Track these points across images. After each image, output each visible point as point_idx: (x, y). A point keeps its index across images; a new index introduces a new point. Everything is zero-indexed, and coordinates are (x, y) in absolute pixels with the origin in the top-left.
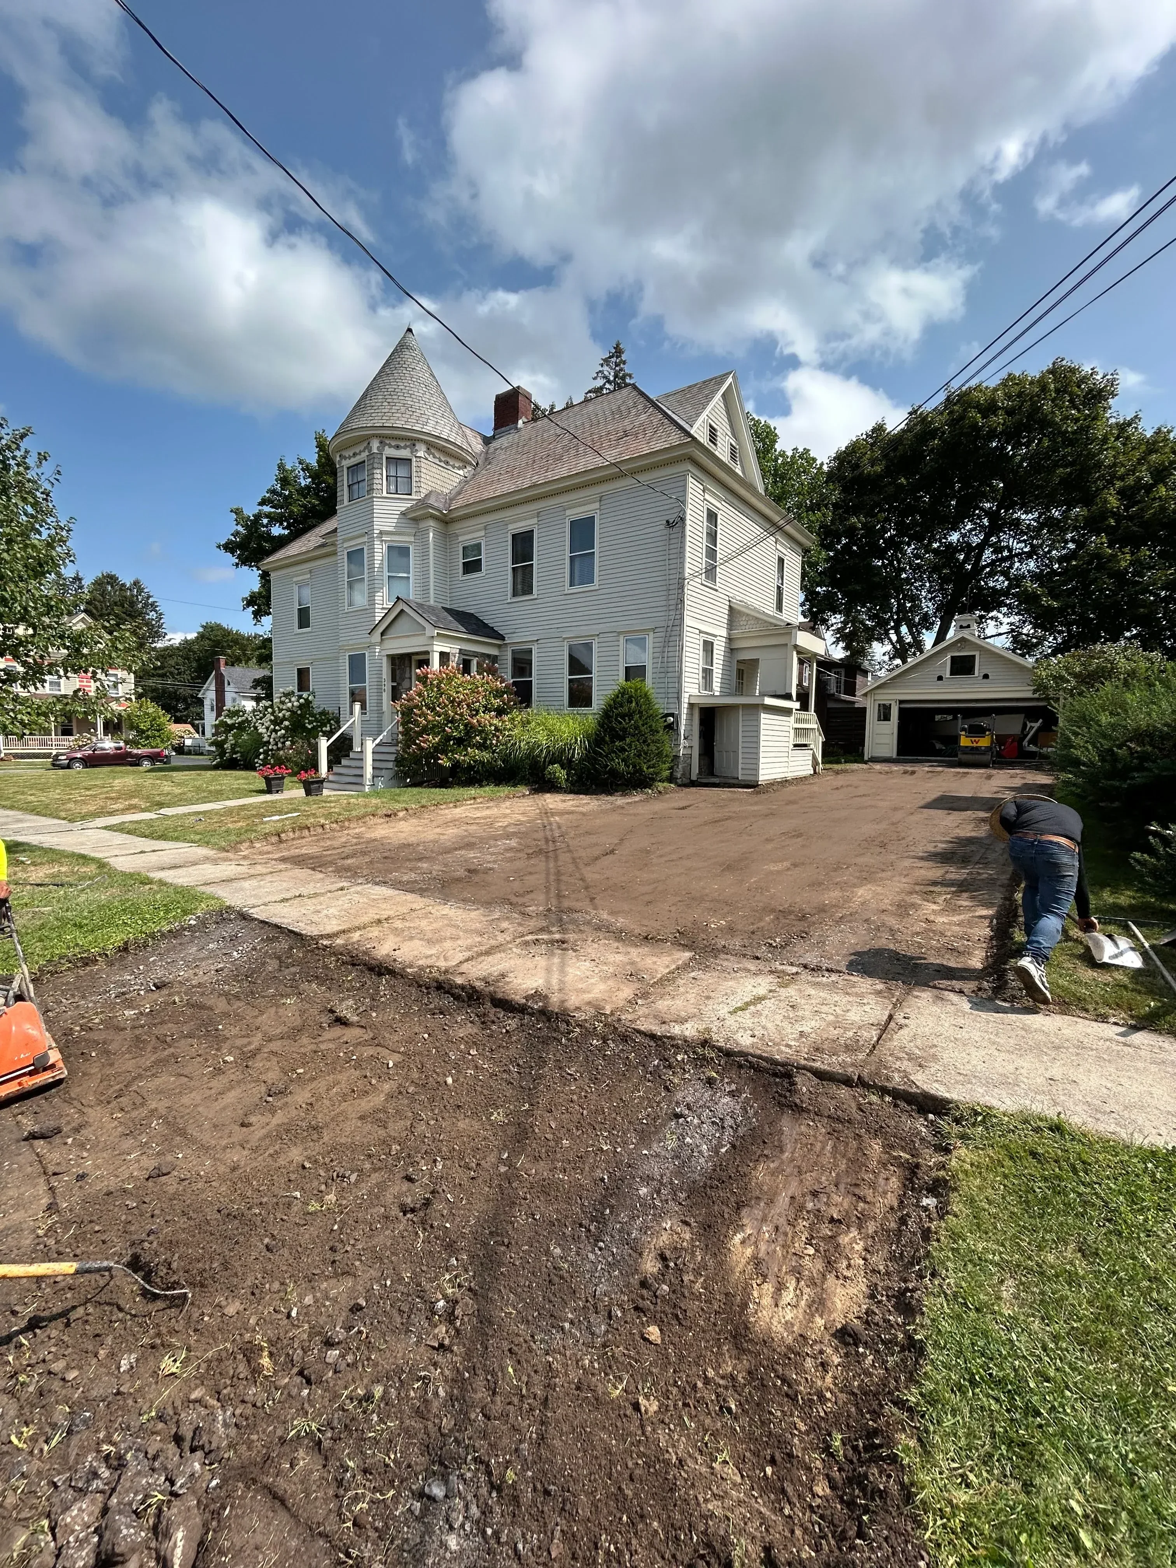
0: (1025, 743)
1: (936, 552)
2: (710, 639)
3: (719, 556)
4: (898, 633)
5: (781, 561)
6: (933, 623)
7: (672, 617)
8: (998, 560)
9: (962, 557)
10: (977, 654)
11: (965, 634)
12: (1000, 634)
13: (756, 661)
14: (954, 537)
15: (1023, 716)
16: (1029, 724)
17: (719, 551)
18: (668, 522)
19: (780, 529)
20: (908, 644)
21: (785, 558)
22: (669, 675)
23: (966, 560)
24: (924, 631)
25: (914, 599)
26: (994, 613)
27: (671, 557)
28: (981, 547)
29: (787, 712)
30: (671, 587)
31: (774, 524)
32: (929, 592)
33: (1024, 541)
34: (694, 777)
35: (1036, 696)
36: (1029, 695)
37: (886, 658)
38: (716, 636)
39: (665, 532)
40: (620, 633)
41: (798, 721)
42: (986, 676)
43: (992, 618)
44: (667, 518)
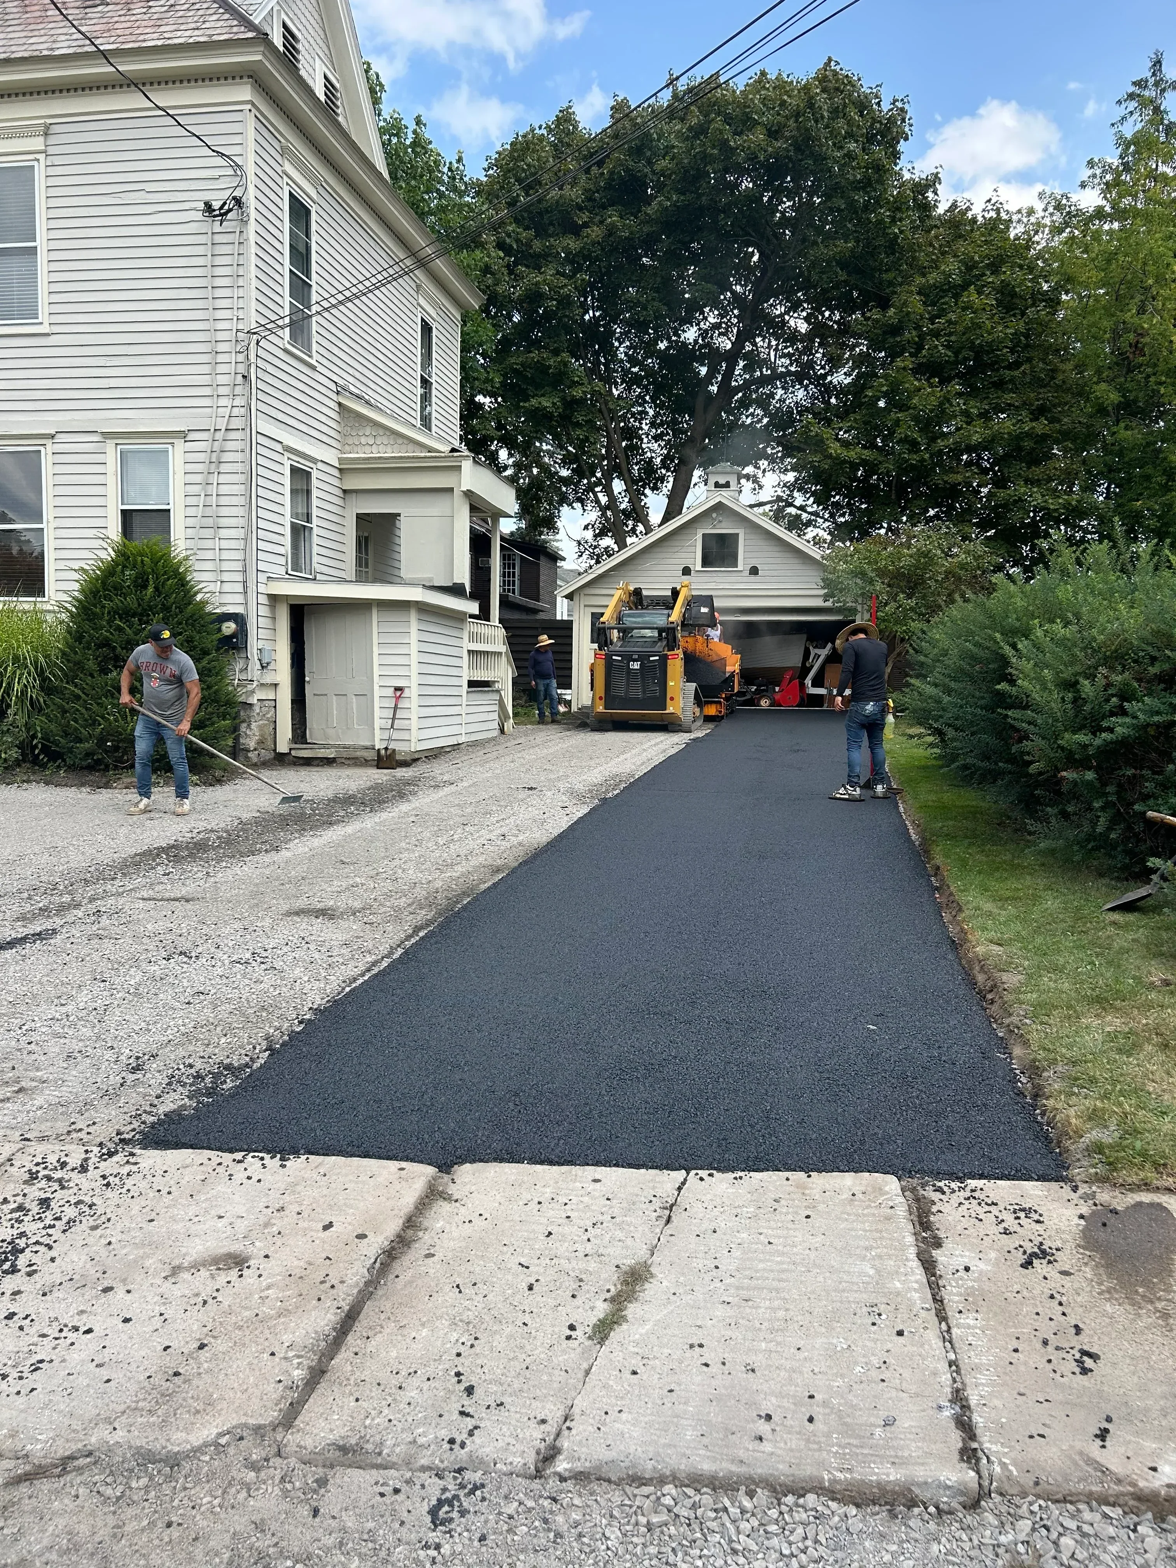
0: (808, 682)
1: (662, 356)
2: (304, 464)
3: (314, 297)
4: (608, 490)
5: (426, 329)
6: (662, 479)
7: (226, 412)
8: (753, 381)
9: (704, 370)
10: (741, 533)
11: (723, 497)
12: (761, 504)
13: (393, 518)
14: (690, 334)
15: (805, 636)
16: (812, 651)
17: (315, 287)
18: (208, 207)
19: (423, 264)
20: (624, 511)
21: (434, 326)
22: (223, 533)
23: (711, 375)
24: (647, 491)
25: (631, 434)
26: (749, 470)
27: (218, 282)
28: (732, 357)
29: (457, 618)
30: (221, 347)
31: (412, 253)
32: (653, 425)
33: (789, 355)
34: (283, 747)
35: (829, 604)
36: (819, 603)
37: (589, 535)
38: (314, 461)
39: (205, 227)
40: (107, 435)
41: (473, 638)
42: (754, 571)
43: (747, 477)
44: (207, 196)
